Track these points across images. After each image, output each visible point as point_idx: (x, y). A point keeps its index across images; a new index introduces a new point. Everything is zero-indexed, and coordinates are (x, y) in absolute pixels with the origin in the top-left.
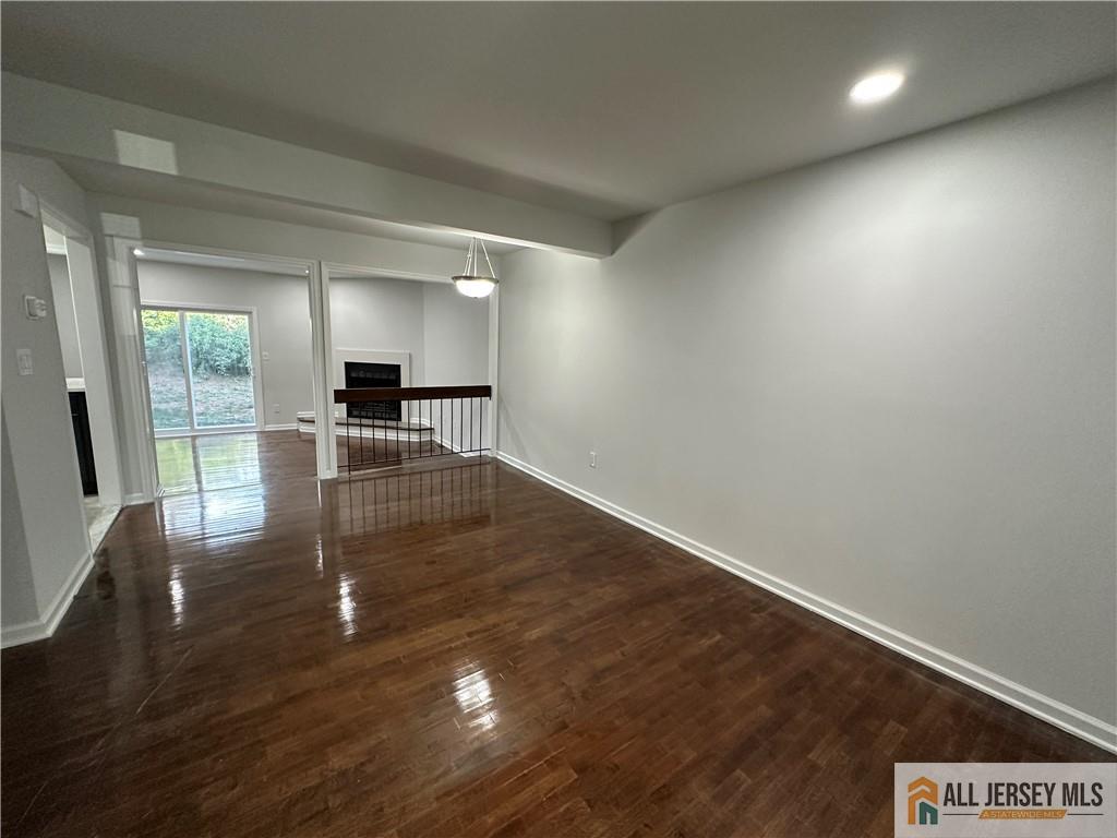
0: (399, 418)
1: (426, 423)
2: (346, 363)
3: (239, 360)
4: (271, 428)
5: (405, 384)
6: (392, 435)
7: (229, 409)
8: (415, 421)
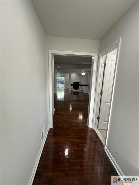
0: (79, 89)
1: (82, 90)
2: (74, 82)
3: (64, 82)
4: (66, 89)
5: (80, 84)
6: (78, 91)
7: (62, 87)
8: (81, 89)
